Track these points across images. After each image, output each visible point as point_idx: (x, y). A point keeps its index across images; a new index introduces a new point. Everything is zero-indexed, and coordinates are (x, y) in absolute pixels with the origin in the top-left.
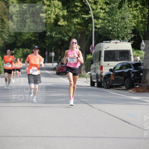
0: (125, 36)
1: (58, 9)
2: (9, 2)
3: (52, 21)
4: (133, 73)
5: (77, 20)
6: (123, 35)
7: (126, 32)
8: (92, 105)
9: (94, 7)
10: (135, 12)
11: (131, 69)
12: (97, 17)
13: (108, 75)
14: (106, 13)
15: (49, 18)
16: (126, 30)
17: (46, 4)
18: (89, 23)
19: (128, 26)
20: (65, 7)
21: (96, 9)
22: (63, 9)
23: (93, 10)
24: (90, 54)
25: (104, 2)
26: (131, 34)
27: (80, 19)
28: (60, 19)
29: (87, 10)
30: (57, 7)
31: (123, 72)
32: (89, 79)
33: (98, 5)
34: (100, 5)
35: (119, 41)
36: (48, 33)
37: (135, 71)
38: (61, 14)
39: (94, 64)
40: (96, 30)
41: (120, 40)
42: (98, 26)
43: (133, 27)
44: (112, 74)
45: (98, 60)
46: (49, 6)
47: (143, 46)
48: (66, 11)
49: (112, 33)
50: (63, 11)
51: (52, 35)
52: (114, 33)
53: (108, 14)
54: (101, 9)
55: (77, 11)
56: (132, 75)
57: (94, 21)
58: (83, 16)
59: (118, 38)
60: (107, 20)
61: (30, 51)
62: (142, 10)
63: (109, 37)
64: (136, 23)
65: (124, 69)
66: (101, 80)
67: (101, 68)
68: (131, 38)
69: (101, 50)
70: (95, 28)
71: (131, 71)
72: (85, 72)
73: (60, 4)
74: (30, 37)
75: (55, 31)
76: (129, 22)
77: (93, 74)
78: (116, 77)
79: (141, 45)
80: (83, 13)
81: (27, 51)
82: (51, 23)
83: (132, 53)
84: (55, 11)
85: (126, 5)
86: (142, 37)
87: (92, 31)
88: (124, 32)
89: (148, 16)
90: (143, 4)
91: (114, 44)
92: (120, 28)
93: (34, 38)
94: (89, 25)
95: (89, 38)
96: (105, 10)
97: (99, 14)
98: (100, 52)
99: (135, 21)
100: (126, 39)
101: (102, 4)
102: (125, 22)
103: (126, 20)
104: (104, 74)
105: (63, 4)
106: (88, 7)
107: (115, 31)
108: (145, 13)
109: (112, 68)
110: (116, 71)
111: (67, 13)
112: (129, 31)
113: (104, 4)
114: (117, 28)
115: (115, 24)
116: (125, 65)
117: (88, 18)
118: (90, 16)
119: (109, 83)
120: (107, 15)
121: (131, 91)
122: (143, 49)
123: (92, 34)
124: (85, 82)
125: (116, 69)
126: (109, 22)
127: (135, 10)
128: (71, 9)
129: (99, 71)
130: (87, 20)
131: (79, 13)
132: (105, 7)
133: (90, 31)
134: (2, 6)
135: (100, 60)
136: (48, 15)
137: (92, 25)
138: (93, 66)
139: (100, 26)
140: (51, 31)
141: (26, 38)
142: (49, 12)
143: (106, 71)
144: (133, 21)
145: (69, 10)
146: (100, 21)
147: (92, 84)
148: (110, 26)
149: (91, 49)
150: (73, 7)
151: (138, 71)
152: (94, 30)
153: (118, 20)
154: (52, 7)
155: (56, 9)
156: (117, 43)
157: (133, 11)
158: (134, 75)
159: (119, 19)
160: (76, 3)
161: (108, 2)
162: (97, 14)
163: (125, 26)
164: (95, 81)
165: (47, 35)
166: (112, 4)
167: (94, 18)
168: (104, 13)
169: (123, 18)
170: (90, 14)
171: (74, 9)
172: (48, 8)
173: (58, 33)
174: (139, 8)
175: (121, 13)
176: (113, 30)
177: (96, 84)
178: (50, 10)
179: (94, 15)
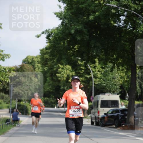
0: (115, 91)
1: (69, 71)
2: (35, 65)
3: (65, 79)
4: (120, 116)
5: (81, 79)
6: (114, 89)
7: (116, 88)
8: (92, 139)
9: (94, 70)
10: (122, 74)
11: (119, 114)
12: (96, 77)
13: (103, 118)
14: (102, 74)
15: (62, 77)
16: (115, 86)
17: (60, 68)
18: (90, 81)
19: (117, 83)
20: (74, 70)
21: (95, 71)
22: (73, 71)
23: (93, 72)
24: (91, 102)
25: (101, 66)
26: (119, 89)
27: (84, 78)
28: (70, 78)
29: (88, 72)
30: (68, 69)
31: (114, 115)
32: (90, 120)
33: (96, 69)
34: (97, 69)
35: (110, 94)
36: (62, 87)
37: (122, 115)
38: (71, 74)
39: (94, 109)
40: (95, 86)
41: (112, 93)
42: (96, 83)
43: (121, 84)
44: (106, 117)
45: (96, 107)
46: (63, 69)
47: (127, 97)
48: (74, 72)
49: (106, 88)
50: (72, 72)
51: (64, 89)
52: (108, 88)
53: (104, 75)
54: (99, 71)
55: (82, 72)
56: (120, 118)
57: (94, 79)
58: (86, 76)
59: (110, 92)
60: (103, 79)
61: (49, 99)
62: (126, 73)
63: (104, 91)
64: (123, 81)
65: (114, 113)
66: (98, 121)
67: (99, 112)
68: (119, 92)
69: (98, 100)
70: (95, 84)
71: (119, 115)
72: (87, 114)
73: (70, 67)
74: (49, 90)
75: (67, 86)
76: (117, 80)
77: (93, 116)
78: (109, 119)
79: (126, 96)
80: (86, 74)
81: (47, 99)
82: (64, 81)
83: (120, 102)
84: (67, 72)
85: (115, 70)
86: (126, 91)
87: (92, 86)
88: (114, 88)
89: (131, 77)
90: (127, 69)
91: (108, 96)
92: (111, 85)
93: (52, 91)
94: (90, 82)
95: (90, 91)
96: (101, 72)
97: (97, 75)
98: (98, 101)
99: (122, 80)
100: (115, 92)
101: (99, 68)
102: (115, 81)
103: (116, 80)
104: (100, 117)
105: (73, 68)
106: (89, 70)
107: (108, 87)
108: (129, 75)
109: (106, 112)
110: (109, 115)
111: (75, 74)
112: (118, 87)
113: (100, 68)
114: (109, 85)
115: (108, 82)
116: (115, 111)
117: (89, 77)
118: (91, 76)
119: (104, 123)
120: (102, 76)
121: (119, 128)
122: (128, 99)
123: (92, 89)
124: (87, 121)
125: (109, 113)
126: (104, 81)
127: (122, 73)
128: (78, 71)
129: (97, 115)
130: (88, 79)
131: (83, 74)
132: (101, 70)
133: (90, 86)
134: (31, 68)
135: (97, 107)
136: (62, 75)
137: (92, 82)
138: (93, 111)
139: (97, 83)
140: (64, 86)
141: (47, 90)
142: (63, 73)
143: (102, 114)
144: (120, 80)
145: (76, 71)
146: (98, 79)
147: (92, 123)
148: (104, 84)
149: (91, 98)
150: (79, 70)
151: (124, 115)
152: (93, 85)
153: (110, 80)
154: (65, 70)
155: (68, 71)
156: (109, 95)
157: (120, 73)
158: (121, 118)
159: (111, 78)
160: (81, 67)
161: (104, 67)
162: (95, 75)
163: (115, 84)
164: (94, 121)
165: (61, 89)
166: (106, 68)
167: (94, 78)
168: (100, 74)
169: (114, 78)
170: (91, 75)
171: (80, 71)
172: (62, 70)
173: (68, 87)
174: (125, 71)
175: (112, 74)
176: (107, 86)
177: (95, 123)
178: (63, 71)
179: (93, 75)
